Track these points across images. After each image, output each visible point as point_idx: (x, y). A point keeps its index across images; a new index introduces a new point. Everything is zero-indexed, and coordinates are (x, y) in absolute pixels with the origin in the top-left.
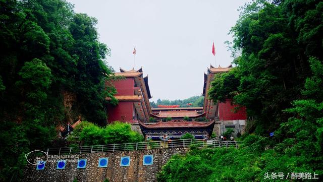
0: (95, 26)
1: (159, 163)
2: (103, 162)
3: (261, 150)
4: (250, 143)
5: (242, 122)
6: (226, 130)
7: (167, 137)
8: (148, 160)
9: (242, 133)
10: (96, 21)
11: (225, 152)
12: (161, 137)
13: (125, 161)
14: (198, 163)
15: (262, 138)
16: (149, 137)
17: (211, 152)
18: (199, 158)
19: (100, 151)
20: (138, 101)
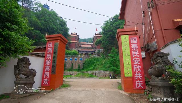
0: (66, 23)
1: (83, 60)
2: (71, 59)
3: (105, 58)
4: (103, 57)
5: (102, 49)
6: (98, 51)
7: (84, 53)
8: (81, 59)
9: (102, 52)
10: (67, 22)
11: (98, 58)
12: (83, 53)
13: (76, 59)
14: (92, 60)
15: (105, 56)
16: (80, 53)
17: (95, 58)
18: (92, 59)
19: (70, 57)
20: (77, 42)
